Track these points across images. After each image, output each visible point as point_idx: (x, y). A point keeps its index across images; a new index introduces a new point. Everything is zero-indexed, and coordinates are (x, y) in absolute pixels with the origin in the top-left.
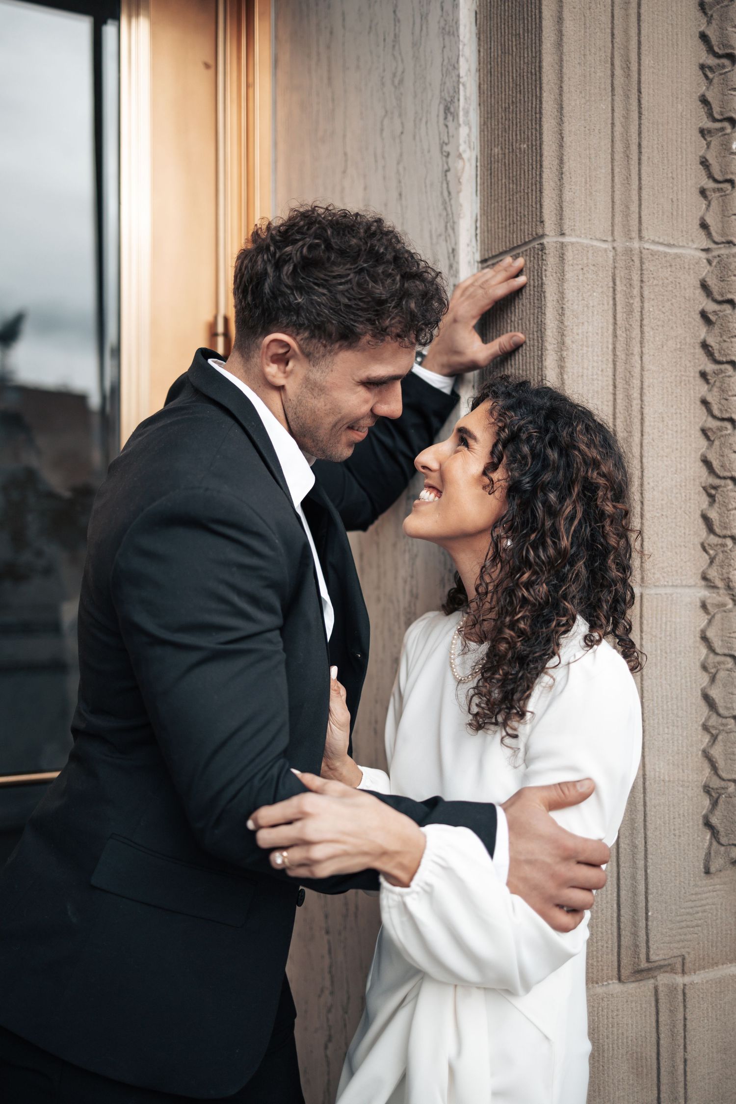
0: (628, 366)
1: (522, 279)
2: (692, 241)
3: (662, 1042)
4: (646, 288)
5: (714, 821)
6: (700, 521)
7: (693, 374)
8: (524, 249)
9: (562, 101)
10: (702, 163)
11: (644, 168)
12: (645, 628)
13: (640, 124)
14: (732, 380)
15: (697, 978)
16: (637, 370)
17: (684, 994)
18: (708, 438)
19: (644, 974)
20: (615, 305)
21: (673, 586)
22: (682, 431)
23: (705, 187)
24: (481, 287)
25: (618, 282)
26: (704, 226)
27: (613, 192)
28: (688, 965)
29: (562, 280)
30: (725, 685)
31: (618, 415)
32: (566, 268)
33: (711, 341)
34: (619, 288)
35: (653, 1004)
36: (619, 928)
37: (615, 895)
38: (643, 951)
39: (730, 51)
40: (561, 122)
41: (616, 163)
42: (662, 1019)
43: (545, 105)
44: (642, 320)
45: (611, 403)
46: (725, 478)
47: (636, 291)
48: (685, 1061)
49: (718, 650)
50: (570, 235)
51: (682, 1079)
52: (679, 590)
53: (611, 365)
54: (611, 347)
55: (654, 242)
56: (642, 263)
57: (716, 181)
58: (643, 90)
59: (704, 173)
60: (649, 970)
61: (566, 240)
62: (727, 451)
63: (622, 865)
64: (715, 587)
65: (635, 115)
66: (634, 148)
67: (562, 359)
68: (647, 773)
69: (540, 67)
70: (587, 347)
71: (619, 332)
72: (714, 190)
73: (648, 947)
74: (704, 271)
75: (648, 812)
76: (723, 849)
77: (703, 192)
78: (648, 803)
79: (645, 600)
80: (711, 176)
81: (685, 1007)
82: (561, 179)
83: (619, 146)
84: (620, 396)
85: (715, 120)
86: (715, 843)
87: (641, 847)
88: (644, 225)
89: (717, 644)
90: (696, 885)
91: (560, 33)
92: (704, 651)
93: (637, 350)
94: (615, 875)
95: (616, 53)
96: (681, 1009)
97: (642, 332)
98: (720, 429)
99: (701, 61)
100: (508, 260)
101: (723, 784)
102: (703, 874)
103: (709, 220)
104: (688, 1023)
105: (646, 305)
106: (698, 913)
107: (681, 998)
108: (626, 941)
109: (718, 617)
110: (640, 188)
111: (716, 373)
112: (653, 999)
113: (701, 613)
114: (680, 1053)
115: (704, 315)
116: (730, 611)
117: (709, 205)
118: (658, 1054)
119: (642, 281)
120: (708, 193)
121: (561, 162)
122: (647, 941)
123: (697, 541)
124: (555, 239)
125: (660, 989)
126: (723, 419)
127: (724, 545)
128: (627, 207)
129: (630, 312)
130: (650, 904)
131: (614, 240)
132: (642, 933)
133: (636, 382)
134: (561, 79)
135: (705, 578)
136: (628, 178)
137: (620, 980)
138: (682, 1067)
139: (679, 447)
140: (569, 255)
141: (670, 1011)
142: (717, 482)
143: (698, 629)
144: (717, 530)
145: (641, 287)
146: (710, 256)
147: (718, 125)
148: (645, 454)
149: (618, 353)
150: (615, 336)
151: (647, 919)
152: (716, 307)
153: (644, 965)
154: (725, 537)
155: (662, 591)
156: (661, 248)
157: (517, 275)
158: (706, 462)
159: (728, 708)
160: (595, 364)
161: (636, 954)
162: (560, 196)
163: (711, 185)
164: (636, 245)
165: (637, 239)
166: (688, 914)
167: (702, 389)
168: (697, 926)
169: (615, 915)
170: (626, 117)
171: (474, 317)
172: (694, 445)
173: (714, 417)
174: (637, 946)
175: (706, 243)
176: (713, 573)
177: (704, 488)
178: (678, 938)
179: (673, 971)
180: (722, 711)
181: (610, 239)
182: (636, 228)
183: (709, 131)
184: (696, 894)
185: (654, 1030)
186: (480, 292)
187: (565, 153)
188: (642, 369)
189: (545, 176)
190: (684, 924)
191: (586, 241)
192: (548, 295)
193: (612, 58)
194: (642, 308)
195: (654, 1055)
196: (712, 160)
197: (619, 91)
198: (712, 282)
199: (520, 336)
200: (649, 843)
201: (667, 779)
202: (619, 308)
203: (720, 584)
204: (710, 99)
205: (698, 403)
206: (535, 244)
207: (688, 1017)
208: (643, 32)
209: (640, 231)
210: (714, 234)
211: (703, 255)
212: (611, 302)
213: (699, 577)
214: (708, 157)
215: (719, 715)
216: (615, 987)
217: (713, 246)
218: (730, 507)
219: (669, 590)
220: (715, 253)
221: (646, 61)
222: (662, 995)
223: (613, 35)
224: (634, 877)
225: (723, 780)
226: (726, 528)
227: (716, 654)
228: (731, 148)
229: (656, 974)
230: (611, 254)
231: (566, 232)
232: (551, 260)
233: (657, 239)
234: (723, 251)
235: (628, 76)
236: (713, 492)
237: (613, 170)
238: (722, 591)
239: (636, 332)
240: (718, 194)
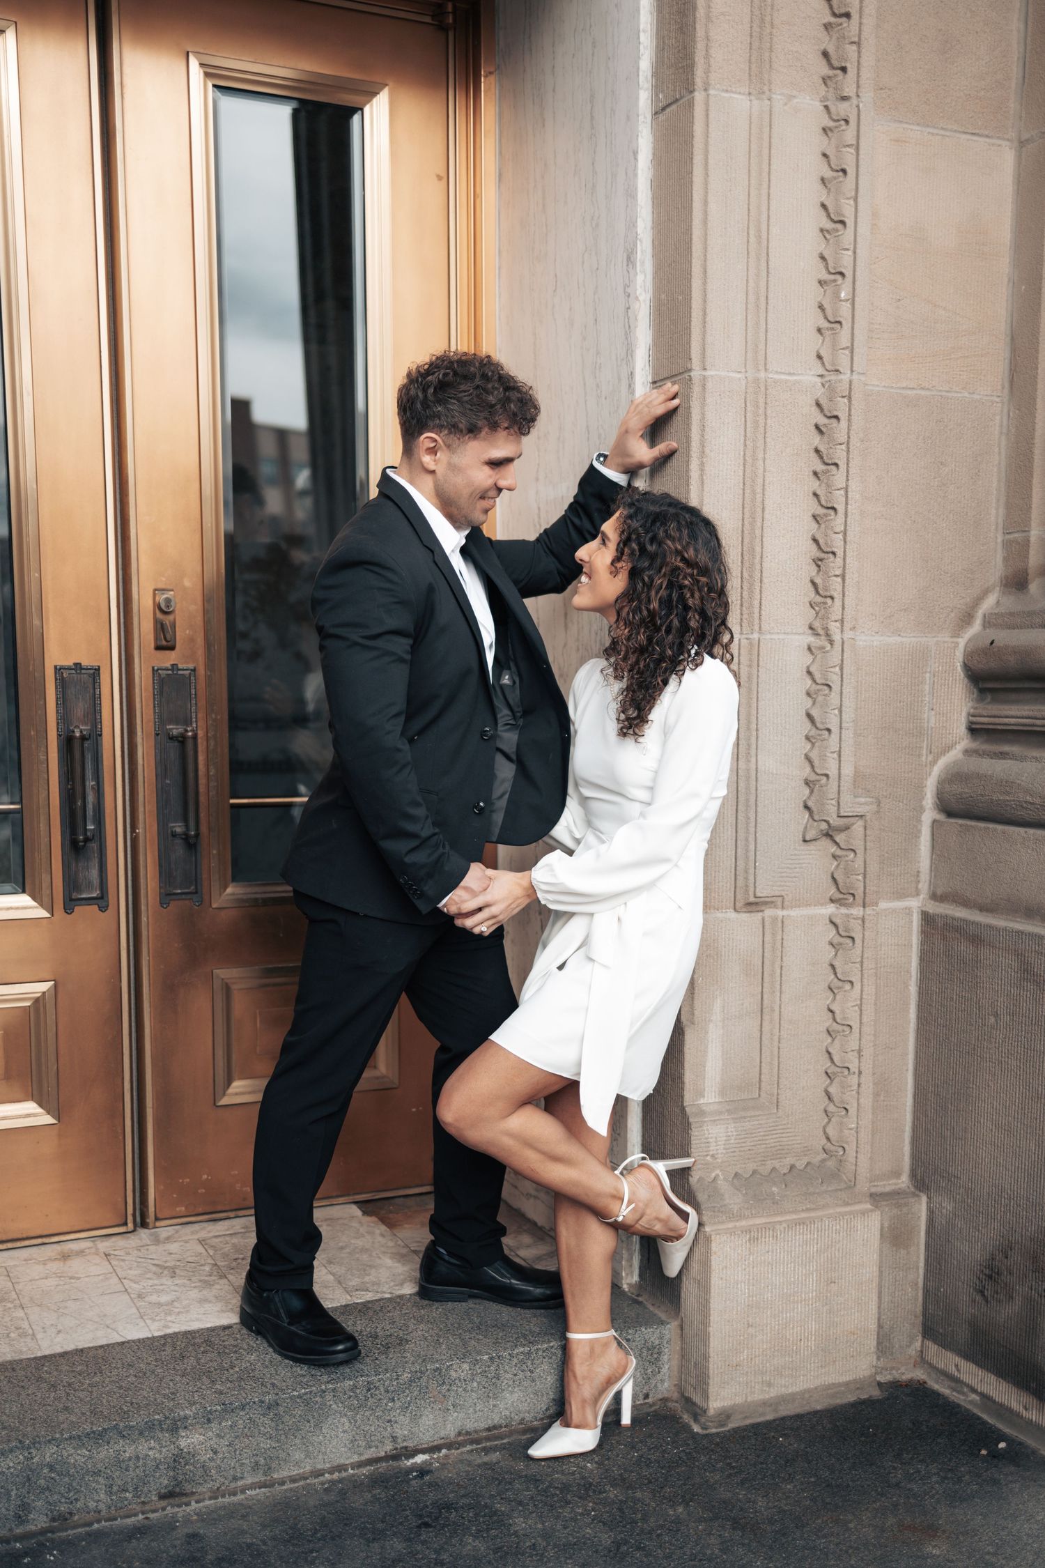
0: (754, 469)
1: (676, 402)
2: (810, 369)
3: (766, 954)
4: (768, 408)
5: (810, 804)
6: (810, 585)
7: (808, 473)
8: (679, 377)
9: (706, 266)
10: (819, 307)
11: (770, 314)
12: (761, 664)
13: (767, 281)
14: (836, 477)
15: (794, 913)
16: (761, 471)
17: (783, 922)
18: (818, 522)
19: (754, 908)
20: (746, 421)
21: (785, 633)
22: (796, 517)
23: (821, 327)
24: (647, 406)
25: (748, 404)
26: (819, 357)
27: (746, 334)
28: (786, 903)
29: (703, 404)
30: (821, 707)
31: (746, 506)
32: (707, 396)
33: (821, 448)
34: (749, 409)
35: (761, 929)
36: (736, 874)
37: (734, 852)
38: (752, 889)
39: (842, 219)
40: (705, 283)
41: (749, 312)
42: (766, 939)
43: (694, 269)
44: (765, 433)
45: (741, 497)
46: (828, 553)
47: (761, 411)
48: (782, 967)
49: (818, 681)
50: (711, 370)
51: (778, 979)
52: (789, 637)
53: (742, 467)
54: (742, 453)
55: (777, 372)
56: (766, 389)
57: (829, 321)
58: (770, 254)
59: (821, 315)
60: (756, 904)
61: (708, 373)
62: (830, 532)
63: (739, 831)
64: (818, 635)
65: (764, 274)
66: (763, 300)
67: (702, 464)
68: (759, 767)
69: (691, 239)
70: (723, 454)
71: (748, 443)
72: (828, 329)
73: (755, 887)
74: (820, 393)
75: (759, 795)
76: (816, 824)
77: (819, 330)
78: (759, 788)
79: (761, 644)
80: (826, 318)
81: (783, 931)
82: (704, 327)
83: (752, 298)
84: (747, 491)
85: (830, 273)
86: (811, 820)
87: (753, 818)
88: (769, 359)
89: (818, 677)
90: (795, 849)
91: (706, 213)
92: (809, 682)
93: (761, 456)
94: (734, 839)
95: (751, 224)
96: (781, 932)
97: (765, 442)
98: (826, 515)
99: (821, 226)
100: (669, 384)
101: (818, 777)
102: (801, 842)
103: (823, 353)
104: (784, 942)
105: (769, 421)
106: (795, 868)
107: (780, 925)
108: (740, 883)
109: (819, 656)
110: (766, 331)
111: (824, 472)
112: (761, 926)
113: (808, 653)
114: (778, 963)
115: (817, 427)
116: (827, 652)
117: (823, 341)
118: (763, 963)
119: (766, 403)
120: (823, 331)
121: (705, 314)
122: (755, 883)
123: (807, 600)
124: (699, 373)
125: (766, 919)
126: (828, 508)
127: (825, 603)
128: (757, 346)
129: (756, 427)
130: (758, 857)
131: (746, 372)
132: (751, 878)
133: (760, 481)
134: (705, 249)
135: (811, 628)
136: (757, 323)
137: (735, 910)
138: (779, 971)
139: (793, 529)
140: (709, 385)
141: (773, 934)
142: (823, 555)
143: (805, 666)
144: (821, 592)
145: (765, 408)
146: (823, 381)
147: (832, 277)
148: (765, 535)
149: (747, 458)
150: (745, 445)
151: (755, 868)
152: (826, 421)
153: (752, 899)
154: (826, 597)
155: (773, 636)
156: (783, 377)
157: (673, 398)
158: (815, 541)
159: (823, 723)
160: (729, 467)
161: (747, 892)
162: (704, 339)
163: (828, 325)
164: (762, 375)
165: (763, 371)
166: (788, 868)
167: (815, 485)
168: (795, 877)
169: (733, 866)
170: (758, 275)
171: (640, 430)
172: (806, 528)
173: (822, 506)
174: (747, 886)
175: (821, 371)
176: (817, 625)
177: (813, 560)
178: (779, 883)
179: (776, 907)
180: (819, 725)
181: (743, 370)
182: (762, 362)
183: (825, 282)
184: (795, 855)
185: (761, 947)
186: (646, 409)
187: (708, 307)
188: (764, 471)
189: (693, 324)
190: (783, 874)
191: (723, 374)
192: (693, 415)
193: (748, 228)
194: (766, 424)
195: (760, 964)
196: (826, 306)
197: (752, 254)
198: (823, 402)
199: (675, 445)
200: (759, 815)
201: (775, 772)
202: (748, 424)
203: (821, 632)
204: (826, 256)
205: (811, 495)
206: (686, 375)
207: (785, 938)
208: (771, 208)
209: (765, 364)
210: (826, 364)
211: (819, 380)
212: (743, 419)
213: (807, 627)
214: (824, 303)
215: (817, 728)
216: (732, 915)
217: (826, 373)
218: (830, 574)
219: (781, 637)
220: (827, 379)
221: (773, 230)
222: (767, 924)
223: (749, 210)
224: (747, 840)
225: (818, 774)
226: (826, 590)
227: (817, 684)
228: (840, 297)
229: (763, 908)
230: (744, 382)
231: (707, 367)
232: (696, 389)
233: (779, 370)
234: (833, 377)
235: (759, 243)
236: (820, 563)
237: (746, 316)
238: (823, 638)
239: (760, 443)
240: (830, 332)
